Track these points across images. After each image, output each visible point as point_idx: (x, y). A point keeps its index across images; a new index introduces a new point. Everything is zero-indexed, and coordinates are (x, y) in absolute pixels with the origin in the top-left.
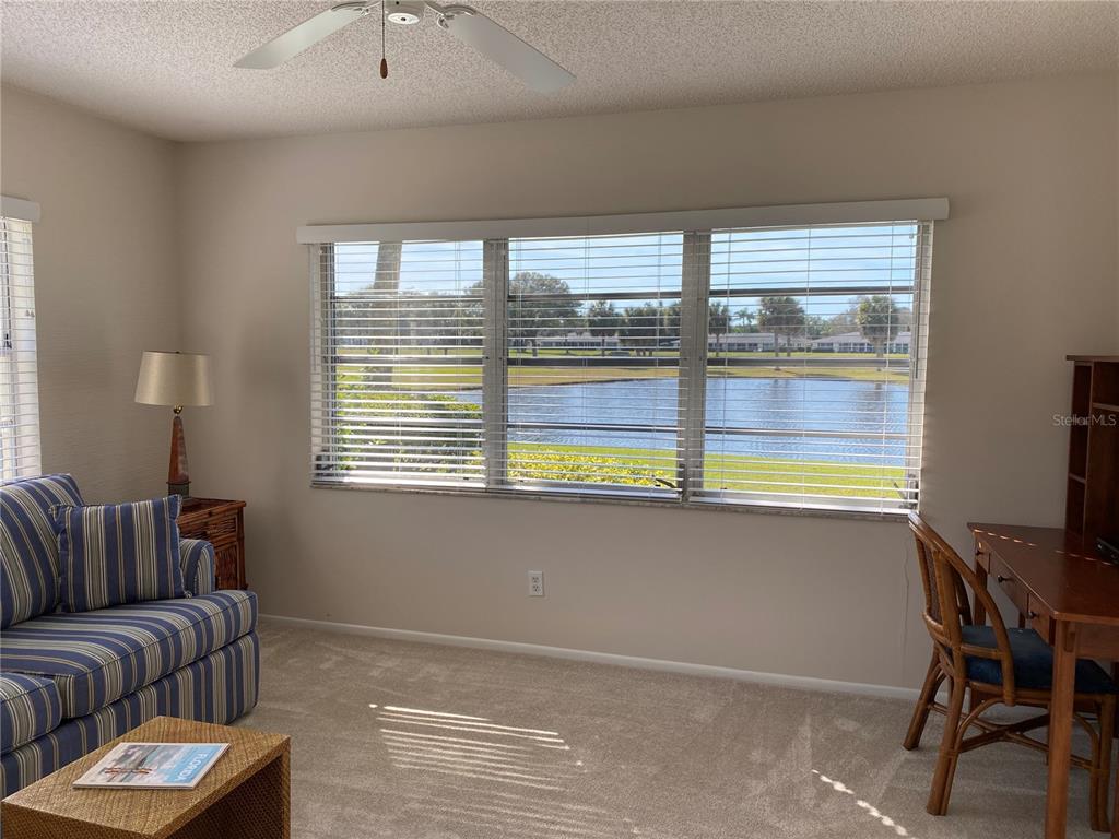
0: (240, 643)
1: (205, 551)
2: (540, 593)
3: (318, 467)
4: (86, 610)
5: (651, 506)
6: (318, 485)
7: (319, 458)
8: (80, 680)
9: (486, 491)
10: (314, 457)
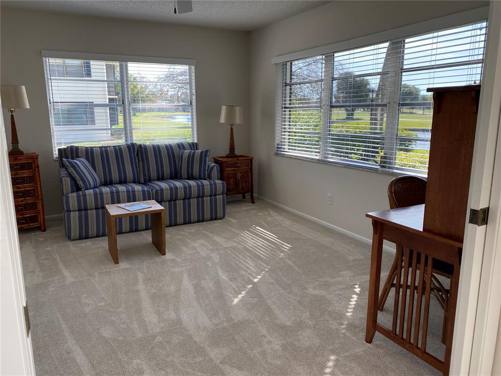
0: (217, 196)
1: (215, 168)
2: (331, 203)
3: (278, 148)
4: (182, 179)
5: (362, 170)
6: (277, 154)
7: (278, 145)
8: (157, 191)
9: (319, 160)
10: (276, 144)
